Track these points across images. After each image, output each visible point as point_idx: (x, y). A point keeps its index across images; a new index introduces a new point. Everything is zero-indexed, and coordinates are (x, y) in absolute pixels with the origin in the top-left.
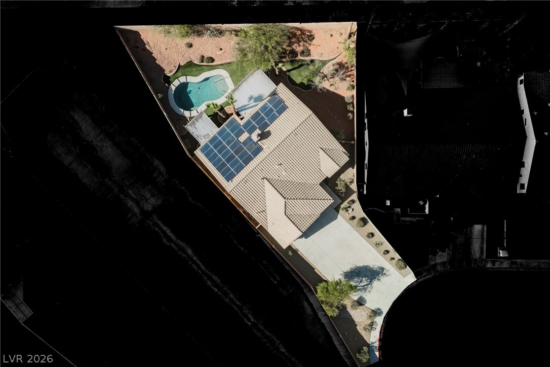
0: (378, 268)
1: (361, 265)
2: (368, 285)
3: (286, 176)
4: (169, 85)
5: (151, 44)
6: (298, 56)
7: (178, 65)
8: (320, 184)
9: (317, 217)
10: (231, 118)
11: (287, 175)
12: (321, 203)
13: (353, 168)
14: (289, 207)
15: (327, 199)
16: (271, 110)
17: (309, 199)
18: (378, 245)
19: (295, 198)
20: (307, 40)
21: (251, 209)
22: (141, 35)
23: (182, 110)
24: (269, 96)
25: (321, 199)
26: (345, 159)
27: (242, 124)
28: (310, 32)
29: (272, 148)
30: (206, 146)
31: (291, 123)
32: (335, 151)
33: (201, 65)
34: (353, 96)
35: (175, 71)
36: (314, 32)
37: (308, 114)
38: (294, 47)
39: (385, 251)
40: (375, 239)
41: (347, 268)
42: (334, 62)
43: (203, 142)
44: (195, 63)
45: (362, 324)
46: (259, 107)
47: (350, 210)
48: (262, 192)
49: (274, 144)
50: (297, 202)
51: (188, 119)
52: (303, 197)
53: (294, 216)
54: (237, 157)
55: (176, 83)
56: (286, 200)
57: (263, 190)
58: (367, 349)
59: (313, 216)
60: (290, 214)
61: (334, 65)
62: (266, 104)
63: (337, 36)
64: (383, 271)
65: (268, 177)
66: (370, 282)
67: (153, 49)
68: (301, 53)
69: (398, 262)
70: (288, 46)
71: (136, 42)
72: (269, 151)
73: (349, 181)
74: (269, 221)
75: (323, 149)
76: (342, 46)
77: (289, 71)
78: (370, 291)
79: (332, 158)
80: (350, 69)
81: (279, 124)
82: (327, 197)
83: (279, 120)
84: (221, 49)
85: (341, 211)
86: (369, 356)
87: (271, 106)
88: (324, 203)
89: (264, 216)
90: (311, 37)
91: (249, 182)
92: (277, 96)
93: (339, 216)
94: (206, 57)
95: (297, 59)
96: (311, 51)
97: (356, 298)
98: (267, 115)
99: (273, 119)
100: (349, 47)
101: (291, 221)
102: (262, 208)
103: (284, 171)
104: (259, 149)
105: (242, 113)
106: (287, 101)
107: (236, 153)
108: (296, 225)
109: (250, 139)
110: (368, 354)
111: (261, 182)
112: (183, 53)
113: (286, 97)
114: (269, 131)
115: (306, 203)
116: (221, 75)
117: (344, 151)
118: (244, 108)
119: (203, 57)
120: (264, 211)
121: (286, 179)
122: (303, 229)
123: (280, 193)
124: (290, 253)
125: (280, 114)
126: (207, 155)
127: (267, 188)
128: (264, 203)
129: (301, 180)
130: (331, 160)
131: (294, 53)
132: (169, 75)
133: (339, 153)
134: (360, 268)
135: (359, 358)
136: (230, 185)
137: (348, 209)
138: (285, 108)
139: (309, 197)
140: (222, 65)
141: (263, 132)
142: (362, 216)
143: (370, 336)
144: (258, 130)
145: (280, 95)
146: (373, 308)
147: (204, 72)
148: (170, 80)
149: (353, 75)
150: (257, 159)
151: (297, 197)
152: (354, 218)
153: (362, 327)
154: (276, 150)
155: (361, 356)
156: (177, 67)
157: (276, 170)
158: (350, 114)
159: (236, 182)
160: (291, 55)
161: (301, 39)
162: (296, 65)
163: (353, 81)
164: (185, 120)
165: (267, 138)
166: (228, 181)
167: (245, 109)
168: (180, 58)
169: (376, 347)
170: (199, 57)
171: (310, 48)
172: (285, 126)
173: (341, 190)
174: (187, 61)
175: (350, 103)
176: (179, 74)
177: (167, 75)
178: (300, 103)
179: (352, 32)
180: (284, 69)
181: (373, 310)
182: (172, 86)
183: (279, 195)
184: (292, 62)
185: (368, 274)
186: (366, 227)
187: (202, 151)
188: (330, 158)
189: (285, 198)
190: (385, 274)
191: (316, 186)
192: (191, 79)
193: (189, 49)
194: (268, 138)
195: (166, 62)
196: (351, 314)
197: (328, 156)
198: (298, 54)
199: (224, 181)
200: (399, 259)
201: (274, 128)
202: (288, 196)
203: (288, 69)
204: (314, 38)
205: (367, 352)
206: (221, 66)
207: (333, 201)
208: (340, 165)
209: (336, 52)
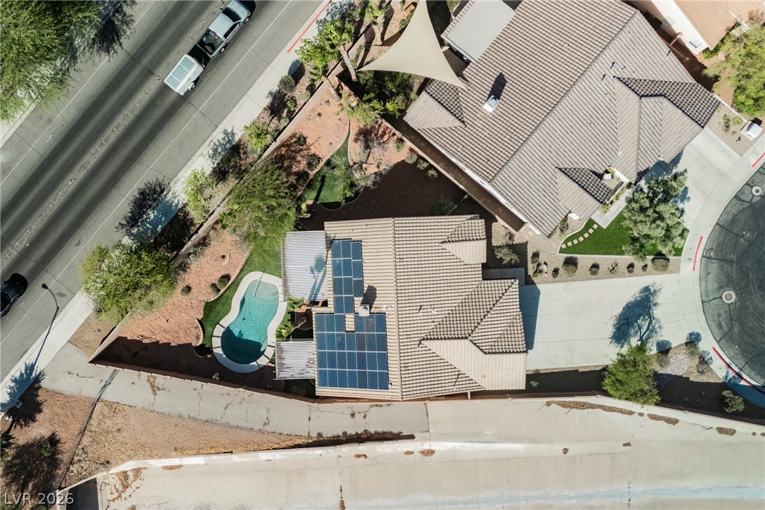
0: (641, 293)
1: (619, 310)
2: (650, 322)
3: (440, 313)
4: (211, 352)
5: (146, 334)
6: (309, 174)
7: (198, 323)
8: (484, 280)
9: (521, 316)
10: (313, 316)
11: (440, 309)
12: (508, 297)
13: (496, 221)
14: (480, 341)
15: (509, 287)
16: (347, 263)
17: (491, 309)
18: (613, 270)
19: (476, 325)
20: (301, 147)
21: (443, 389)
22: (125, 336)
23: (254, 363)
24: (328, 251)
25: (503, 294)
26: (480, 225)
27: (332, 310)
28: (294, 135)
29: (394, 302)
30: (321, 374)
31: (383, 253)
32: (460, 229)
33: (222, 295)
34: (411, 150)
35: (201, 331)
36: (297, 131)
37: (391, 225)
38: (295, 169)
39: (628, 268)
40: (604, 268)
41: (610, 330)
42: (352, 137)
43: (312, 373)
44: (212, 299)
45: (691, 370)
46: (331, 272)
47: (544, 267)
48: (434, 358)
49: (390, 295)
50: (483, 327)
51: (270, 364)
52: (482, 314)
53: (496, 344)
54: (366, 352)
55: (217, 343)
56: (470, 338)
57: (434, 355)
58: (729, 391)
59: (515, 321)
60: (490, 347)
61: (356, 141)
62: (334, 262)
63: (325, 109)
64: (650, 290)
65: (423, 335)
66: (650, 317)
67: (153, 337)
68: (308, 168)
69: (655, 265)
70: (289, 175)
71: (128, 349)
72: (394, 309)
73: (507, 239)
74: (475, 379)
75: (446, 242)
76: (344, 115)
77: (317, 199)
78: (660, 327)
79: (466, 240)
80: (377, 126)
81: (372, 268)
82: (506, 285)
83: (366, 265)
84: (223, 257)
85: (535, 280)
86: (740, 396)
87: (342, 259)
88: (511, 294)
89: (464, 379)
90: (301, 140)
91: (409, 365)
92: (336, 241)
93: (539, 286)
94: (217, 282)
95: (311, 177)
96: (317, 153)
97: (654, 351)
98: (347, 272)
99: (359, 270)
100: (353, 108)
101: (499, 353)
102: (454, 374)
103: (432, 310)
104: (381, 319)
105: (320, 298)
106: (352, 235)
107: (361, 347)
108: (510, 352)
109: (358, 319)
110: (736, 397)
111: (421, 349)
112: (189, 304)
113: (348, 231)
114: (369, 287)
115: (492, 316)
116: (253, 281)
117: (469, 217)
118: (316, 290)
119: (214, 285)
120: (459, 374)
121: (444, 316)
122: (521, 347)
123: (455, 338)
124: (534, 384)
125: (360, 256)
126: (333, 384)
127: (435, 348)
128: (450, 367)
129: (461, 297)
130: (468, 242)
131: (302, 175)
132: (200, 342)
133: (466, 225)
134: (623, 314)
135: (733, 412)
136: (394, 391)
137: (540, 268)
138: (358, 245)
139: (488, 307)
140: (242, 270)
141: (365, 295)
142: (562, 260)
143: (715, 373)
144: (356, 299)
145: (338, 236)
146: (684, 341)
147: (231, 299)
148: (206, 346)
149: (387, 128)
150: (390, 330)
151: (476, 321)
152: (556, 271)
153: (696, 373)
154: (399, 299)
155: (732, 407)
156: (199, 326)
157: (422, 318)
158: (431, 172)
159: (397, 380)
160: (301, 181)
161: (293, 154)
162: (318, 185)
163: (394, 134)
164: (268, 371)
165: (376, 297)
166: (388, 388)
167: (318, 290)
168: (192, 314)
169: (734, 377)
170: (210, 290)
171: (313, 151)
172: (380, 264)
173: (511, 259)
174: (203, 308)
175: (417, 160)
176: (209, 329)
177: (198, 345)
178: (368, 223)
179: (336, 87)
180: (310, 202)
181: (686, 344)
182: (215, 350)
183: (456, 341)
184: (310, 186)
185: (637, 311)
186: (579, 266)
187: (323, 384)
188: (464, 243)
189: (466, 338)
190: (655, 291)
191: (482, 286)
192: (226, 321)
193: (190, 294)
194: (377, 295)
195: (182, 333)
196: (669, 373)
197: (460, 243)
198: (306, 172)
199: (383, 393)
200: (653, 260)
201: (372, 278)
202: (466, 332)
203: (314, 198)
204: (305, 139)
205: (732, 396)
206: (243, 272)
207: (517, 281)
208: (482, 237)
209: (342, 126)
